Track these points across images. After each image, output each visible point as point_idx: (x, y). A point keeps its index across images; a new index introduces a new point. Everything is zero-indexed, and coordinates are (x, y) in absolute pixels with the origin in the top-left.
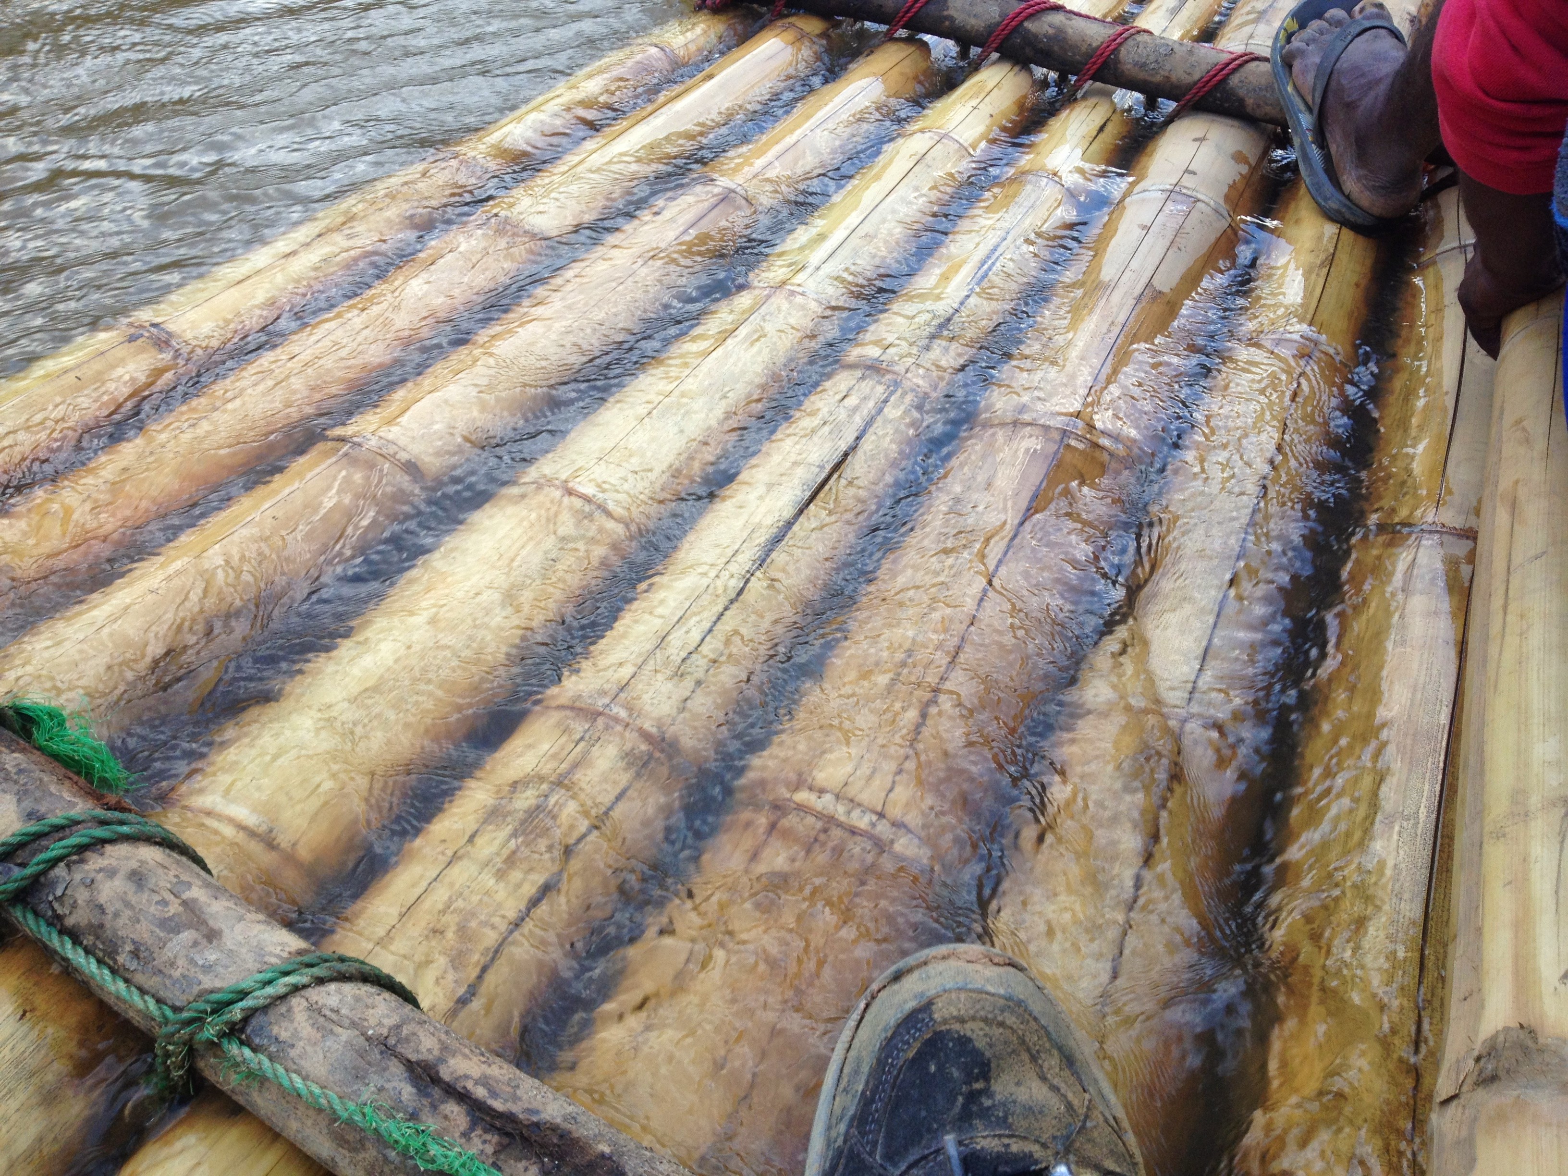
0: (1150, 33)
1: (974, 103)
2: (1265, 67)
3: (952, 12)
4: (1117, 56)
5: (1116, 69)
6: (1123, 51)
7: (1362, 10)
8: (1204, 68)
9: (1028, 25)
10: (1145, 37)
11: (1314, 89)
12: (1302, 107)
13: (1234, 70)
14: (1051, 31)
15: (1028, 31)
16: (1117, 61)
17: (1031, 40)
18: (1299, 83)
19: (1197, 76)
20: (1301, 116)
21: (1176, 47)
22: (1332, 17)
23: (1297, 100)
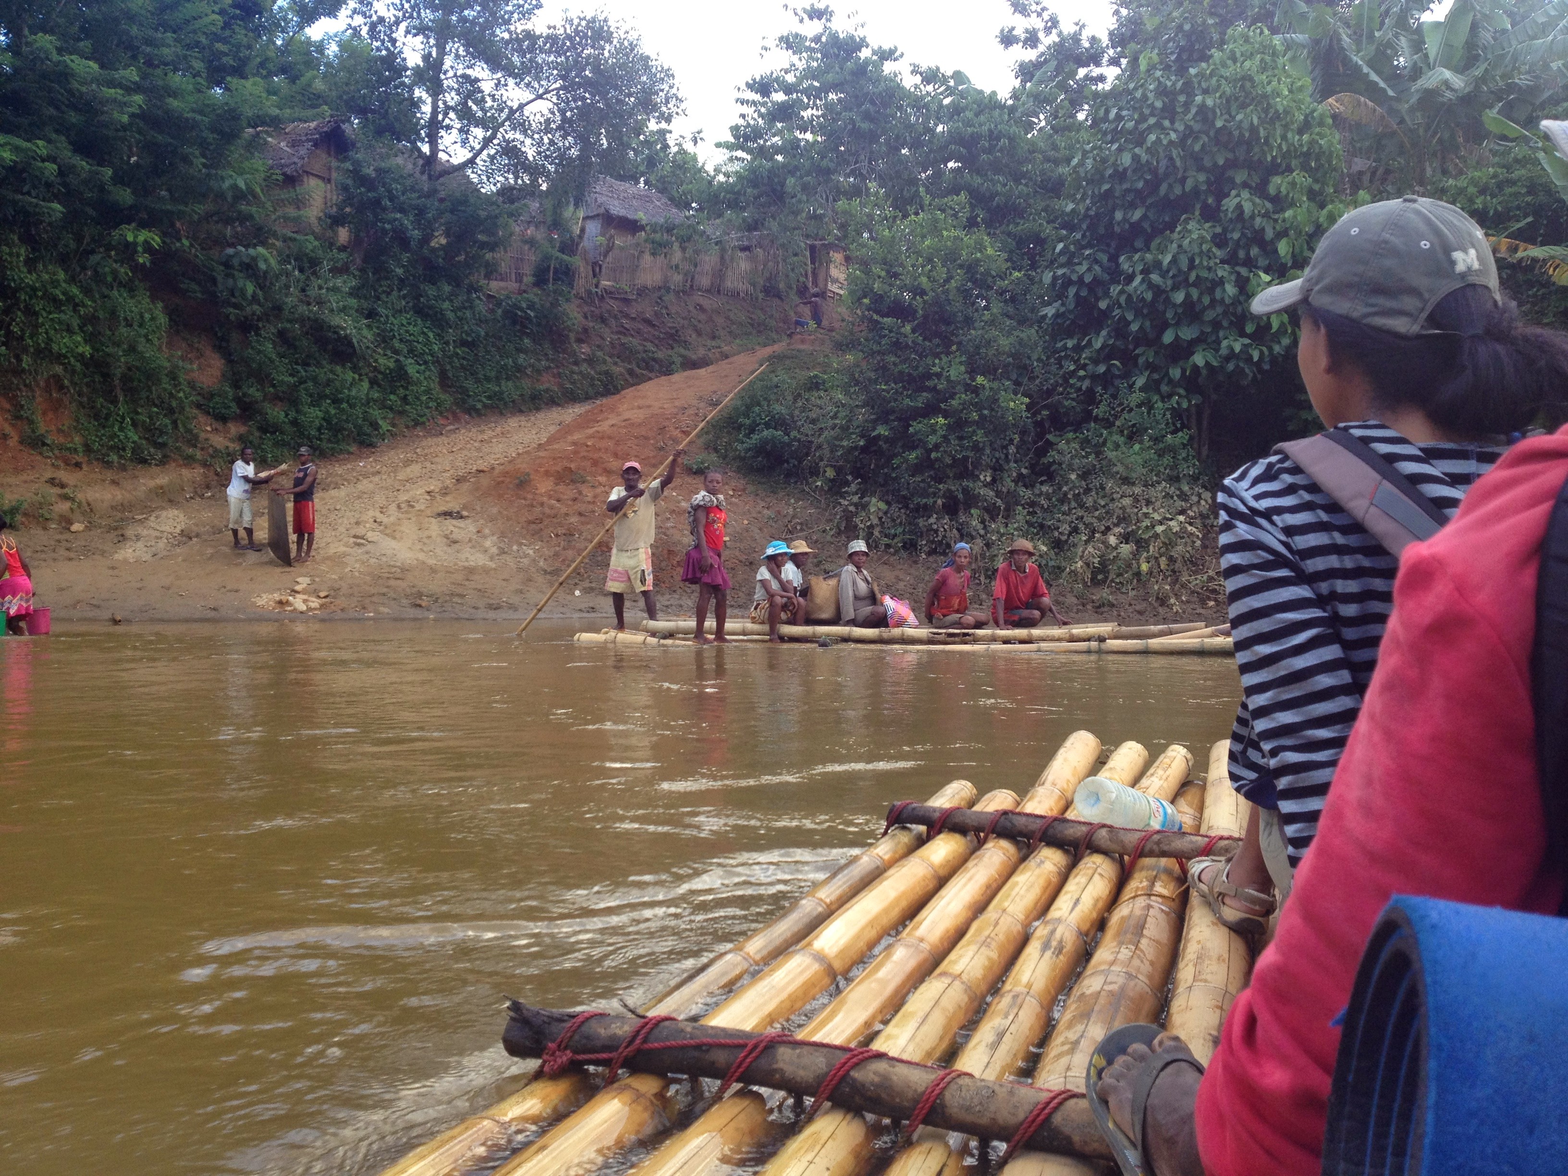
0: (970, 1075)
1: (810, 1156)
2: (1083, 1103)
3: (780, 1065)
4: (942, 1100)
5: (943, 1113)
6: (947, 1095)
7: (1161, 1043)
8: (1027, 1108)
9: (854, 1074)
10: (966, 1080)
11: (1133, 1125)
12: (1126, 1143)
13: (1056, 1109)
14: (877, 1079)
15: (854, 1080)
16: (943, 1106)
17: (859, 1089)
18: (1118, 1119)
19: (1021, 1116)
20: (1127, 1152)
21: (997, 1088)
22: (1135, 1051)
23: (1120, 1137)
